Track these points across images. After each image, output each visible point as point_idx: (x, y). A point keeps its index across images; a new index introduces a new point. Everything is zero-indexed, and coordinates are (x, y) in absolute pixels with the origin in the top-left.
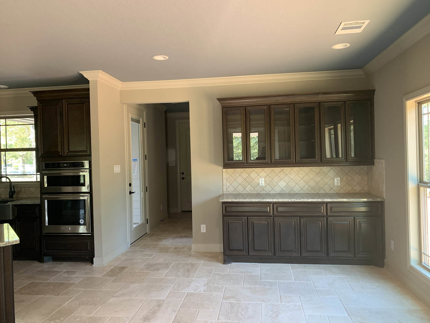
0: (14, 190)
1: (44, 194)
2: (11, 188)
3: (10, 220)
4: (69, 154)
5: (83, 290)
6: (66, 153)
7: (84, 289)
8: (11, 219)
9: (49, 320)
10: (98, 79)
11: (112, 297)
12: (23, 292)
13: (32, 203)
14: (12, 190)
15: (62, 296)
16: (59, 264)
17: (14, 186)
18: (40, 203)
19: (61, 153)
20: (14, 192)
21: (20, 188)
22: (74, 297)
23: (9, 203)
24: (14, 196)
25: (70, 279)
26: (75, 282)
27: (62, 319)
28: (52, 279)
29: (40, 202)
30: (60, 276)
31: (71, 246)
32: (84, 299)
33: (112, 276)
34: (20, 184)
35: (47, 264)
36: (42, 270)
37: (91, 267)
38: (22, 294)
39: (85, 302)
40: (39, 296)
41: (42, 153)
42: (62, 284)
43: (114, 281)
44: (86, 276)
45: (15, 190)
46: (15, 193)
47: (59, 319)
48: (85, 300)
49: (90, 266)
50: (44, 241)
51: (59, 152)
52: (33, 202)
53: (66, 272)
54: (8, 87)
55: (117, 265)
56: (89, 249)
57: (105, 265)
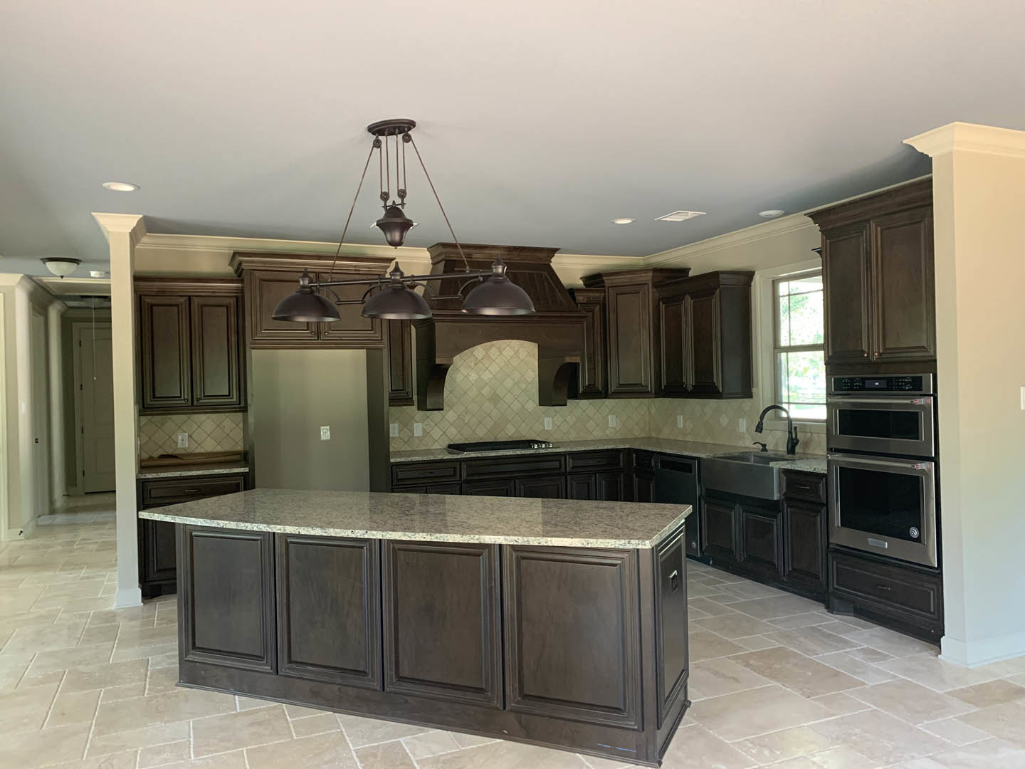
0: (796, 436)
1: (835, 451)
2: (790, 432)
3: (774, 501)
4: (884, 356)
5: (870, 707)
6: (876, 354)
7: (875, 708)
8: (775, 499)
9: (752, 743)
10: (955, 148)
11: (929, 757)
12: (751, 662)
13: (811, 471)
14: (792, 436)
15: (816, 703)
16: (863, 627)
17: (795, 428)
18: (826, 472)
19: (866, 355)
20: (795, 441)
21: (809, 435)
22: (838, 717)
23: (772, 464)
24: (798, 449)
25: (861, 670)
26: (866, 682)
27: (778, 753)
28: (826, 656)
29: (826, 468)
30: (844, 654)
31: (889, 589)
32: (857, 731)
33: (970, 702)
34: (810, 425)
35: (837, 618)
36: (820, 628)
37: (931, 657)
38: (748, 665)
39: (854, 738)
40: (774, 683)
41: (830, 354)
42: (837, 674)
43: (966, 719)
44: (902, 677)
45: (798, 437)
46: (799, 443)
47: (771, 751)
48: (856, 735)
49: (932, 655)
50: (833, 564)
51: (862, 350)
52: (813, 469)
53: (865, 651)
54: (783, 212)
55: (1011, 678)
56: (932, 610)
57: (970, 667)
